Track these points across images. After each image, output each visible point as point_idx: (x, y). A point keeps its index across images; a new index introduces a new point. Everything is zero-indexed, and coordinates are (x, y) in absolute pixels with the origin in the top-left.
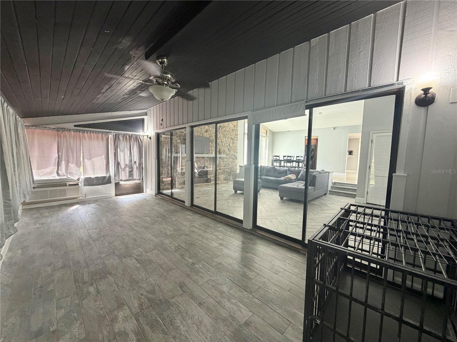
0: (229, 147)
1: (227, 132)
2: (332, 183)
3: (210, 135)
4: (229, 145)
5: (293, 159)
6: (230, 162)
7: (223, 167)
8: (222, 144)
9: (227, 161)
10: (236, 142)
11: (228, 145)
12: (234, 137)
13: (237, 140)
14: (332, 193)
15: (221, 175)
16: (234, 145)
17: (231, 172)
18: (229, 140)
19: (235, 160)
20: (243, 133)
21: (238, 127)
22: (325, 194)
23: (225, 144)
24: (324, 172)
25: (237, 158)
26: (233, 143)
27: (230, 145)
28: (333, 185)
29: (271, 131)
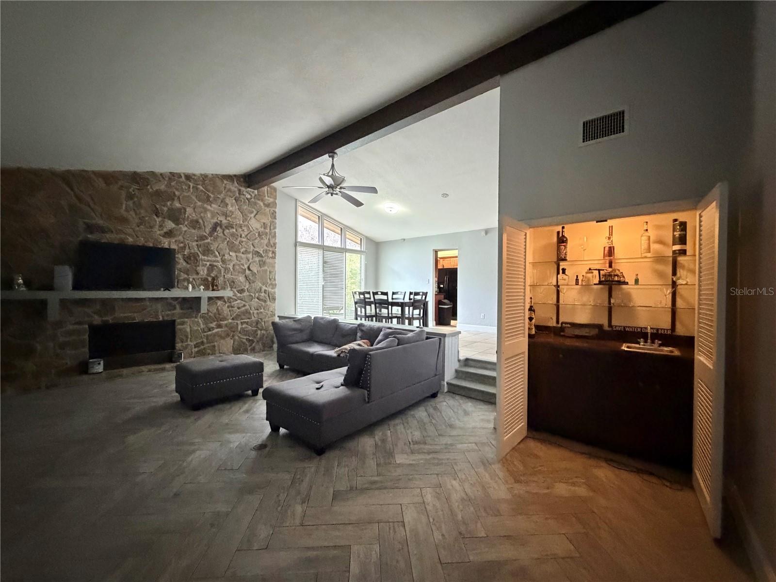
0: (247, 271)
1: (239, 239)
2: (459, 361)
3: (182, 245)
4: (249, 269)
5: (403, 297)
6: (253, 308)
7: (230, 321)
8: (224, 266)
9: (244, 306)
10: (269, 261)
11: (246, 266)
12: (266, 251)
13: (274, 258)
14: (455, 390)
15: (222, 341)
16: (266, 268)
17: (256, 331)
18: (250, 256)
19: (268, 303)
20: (294, 242)
21: (275, 228)
22: (434, 396)
23: (234, 265)
24: (425, 336)
25: (274, 299)
26: (262, 264)
27: (250, 267)
28: (461, 366)
29: (374, 242)
